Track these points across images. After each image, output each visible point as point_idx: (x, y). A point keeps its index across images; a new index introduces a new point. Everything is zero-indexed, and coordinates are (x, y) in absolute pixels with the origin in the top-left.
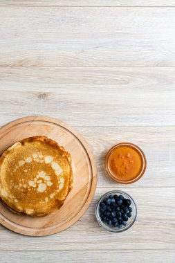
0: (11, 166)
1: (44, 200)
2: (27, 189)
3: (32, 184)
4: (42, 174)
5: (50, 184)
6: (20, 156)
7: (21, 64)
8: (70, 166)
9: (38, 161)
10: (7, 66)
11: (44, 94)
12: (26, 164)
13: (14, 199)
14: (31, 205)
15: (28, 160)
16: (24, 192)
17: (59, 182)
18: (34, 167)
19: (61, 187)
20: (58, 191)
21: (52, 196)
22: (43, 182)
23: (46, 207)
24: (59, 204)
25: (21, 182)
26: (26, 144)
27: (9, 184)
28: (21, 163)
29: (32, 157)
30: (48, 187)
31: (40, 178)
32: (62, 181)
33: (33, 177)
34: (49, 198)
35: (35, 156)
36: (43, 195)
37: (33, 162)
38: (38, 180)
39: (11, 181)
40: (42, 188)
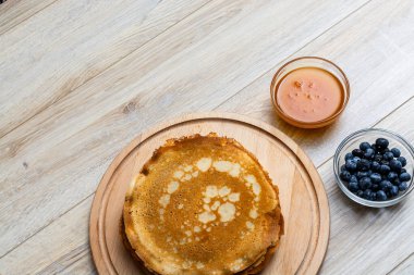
0: (151, 217)
1: (246, 230)
2: (204, 232)
3: (205, 218)
4: (210, 192)
5: (236, 197)
6: (155, 193)
7: (67, 91)
8: (246, 152)
9: (188, 178)
10: (46, 107)
11: (131, 103)
12: (173, 196)
13: (193, 266)
14: (230, 253)
15: (173, 188)
16: (202, 241)
17: (248, 185)
18: (191, 192)
19: (257, 190)
20: (257, 199)
21: (254, 214)
22: (222, 202)
23: (259, 237)
24: (275, 219)
25: (186, 228)
26: (151, 168)
27: (167, 248)
28: (165, 200)
29: (175, 180)
30: (235, 204)
31: (213, 201)
32: (251, 180)
33: (201, 207)
34: (252, 220)
35: (178, 174)
36: (238, 223)
37: (182, 184)
38: (211, 204)
39: (168, 240)
40: (228, 214)
